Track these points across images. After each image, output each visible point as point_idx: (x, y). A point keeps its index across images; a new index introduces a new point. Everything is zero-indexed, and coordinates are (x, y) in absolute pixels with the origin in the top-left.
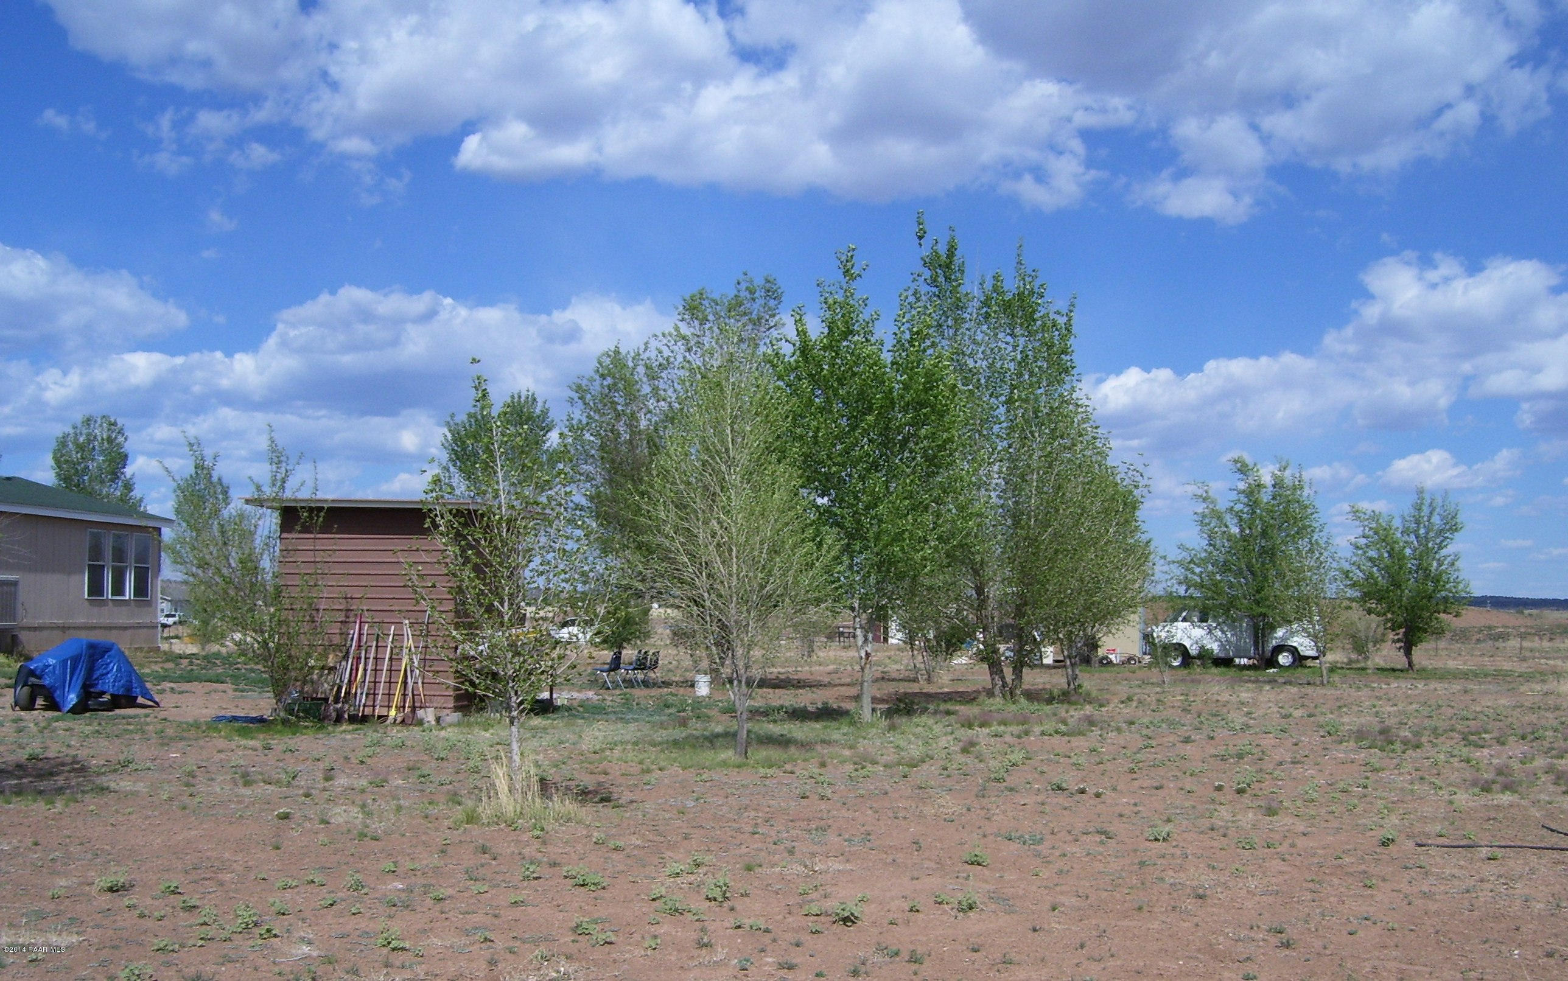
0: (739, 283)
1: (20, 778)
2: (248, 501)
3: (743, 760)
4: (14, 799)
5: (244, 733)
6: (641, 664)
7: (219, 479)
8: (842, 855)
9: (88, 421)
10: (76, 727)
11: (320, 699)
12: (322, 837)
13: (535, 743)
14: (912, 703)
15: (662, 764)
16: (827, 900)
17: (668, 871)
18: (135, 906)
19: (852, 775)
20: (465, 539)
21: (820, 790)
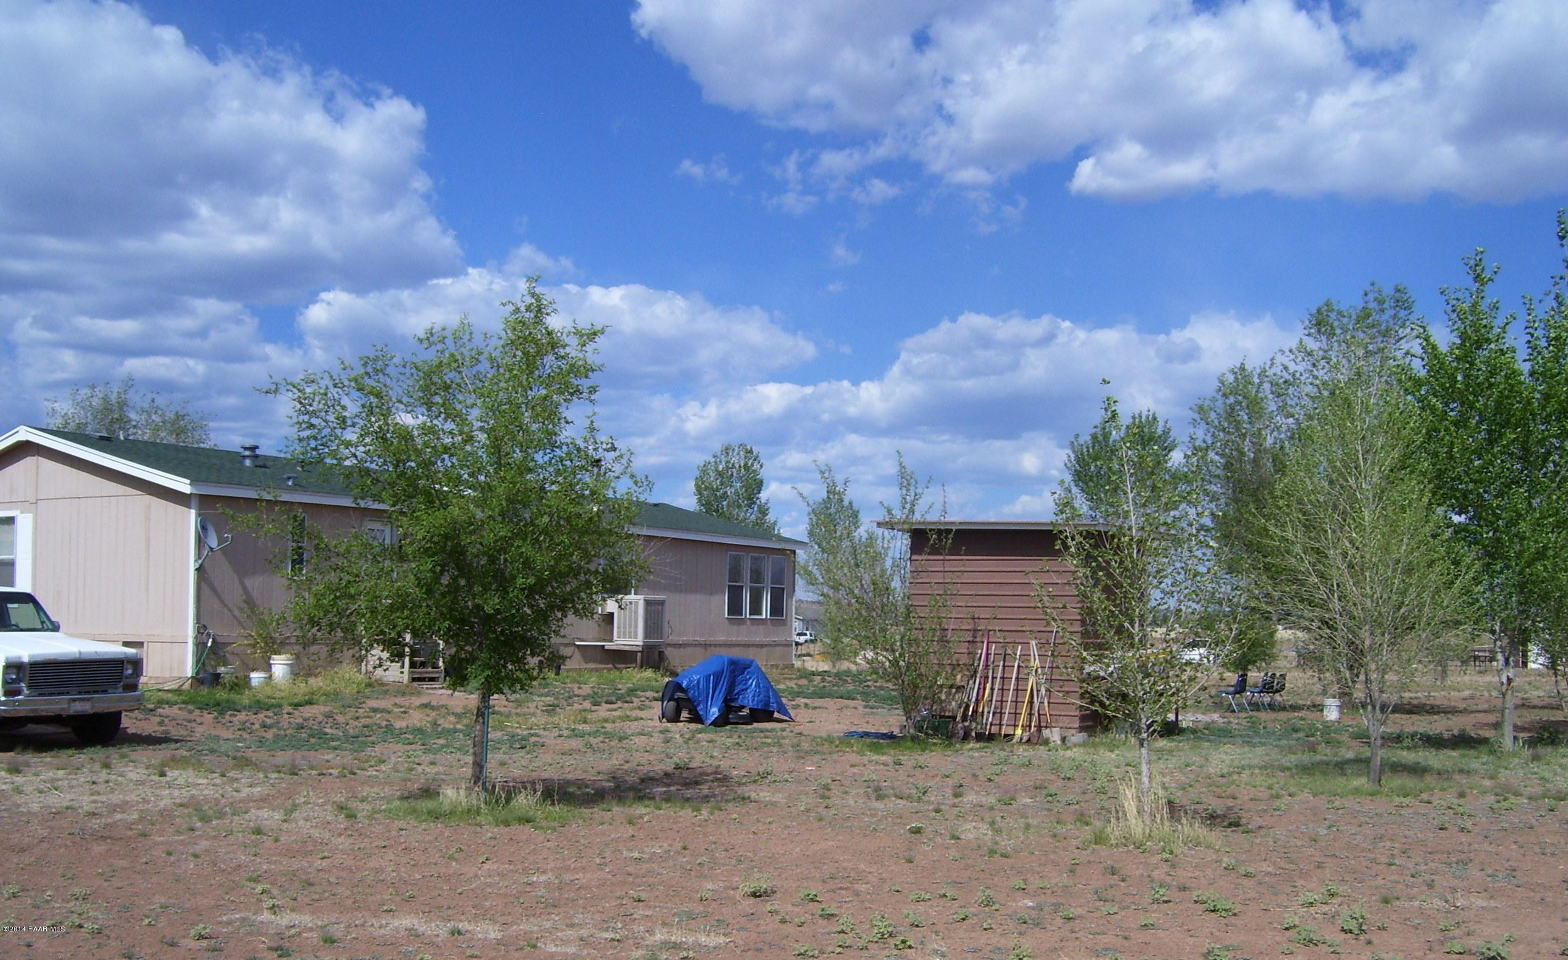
0: (1366, 295)
1: (669, 785)
2: (879, 524)
3: (1376, 787)
4: (664, 805)
5: (875, 748)
6: (1270, 687)
7: (850, 503)
8: (1486, 891)
9: (727, 450)
10: (718, 738)
11: (949, 717)
12: (953, 853)
13: (1161, 765)
14: (1557, 732)
15: (1292, 790)
16: (1471, 937)
17: (1302, 899)
18: (776, 912)
19: (1494, 806)
20: (1096, 560)
21: (1460, 822)
